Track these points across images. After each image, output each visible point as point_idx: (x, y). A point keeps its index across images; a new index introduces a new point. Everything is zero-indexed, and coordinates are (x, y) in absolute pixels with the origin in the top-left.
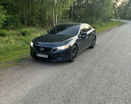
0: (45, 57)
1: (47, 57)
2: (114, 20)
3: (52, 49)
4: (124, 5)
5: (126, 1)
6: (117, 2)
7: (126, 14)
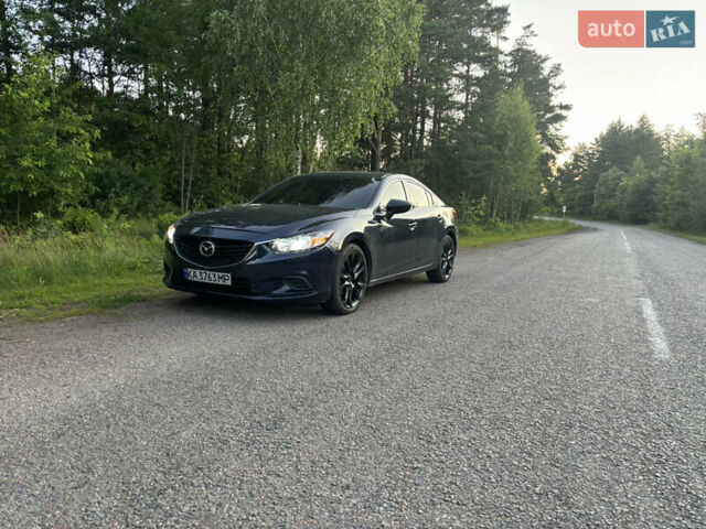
0: (221, 282)
3: (250, 248)
4: (584, 164)
5: (590, 151)
6: (554, 153)
7: (591, 199)
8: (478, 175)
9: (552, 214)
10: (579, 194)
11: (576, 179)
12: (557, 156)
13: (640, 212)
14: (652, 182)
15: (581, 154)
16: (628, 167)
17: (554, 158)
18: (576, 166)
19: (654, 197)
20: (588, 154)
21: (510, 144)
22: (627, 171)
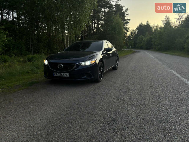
0: (66, 76)
1: (68, 76)
2: (125, 49)
6: (127, 32)
7: (136, 44)
10: (133, 43)
11: (132, 39)
19: (152, 42)
20: (134, 32)
21: (117, 30)
22: (144, 36)
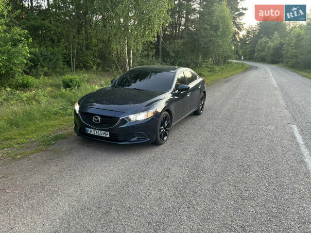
1: (108, 136)
2: (234, 61)
3: (118, 120)
4: (251, 36)
5: (255, 29)
6: (239, 31)
7: (254, 52)
8: (206, 46)
9: (236, 59)
10: (248, 50)
11: (248, 42)
12: (240, 32)
13: (276, 58)
14: (282, 44)
15: (250, 30)
16: (271, 37)
17: (238, 33)
18: (248, 36)
19: (283, 52)
20: (253, 30)
21: (221, 30)
22: (270, 38)
